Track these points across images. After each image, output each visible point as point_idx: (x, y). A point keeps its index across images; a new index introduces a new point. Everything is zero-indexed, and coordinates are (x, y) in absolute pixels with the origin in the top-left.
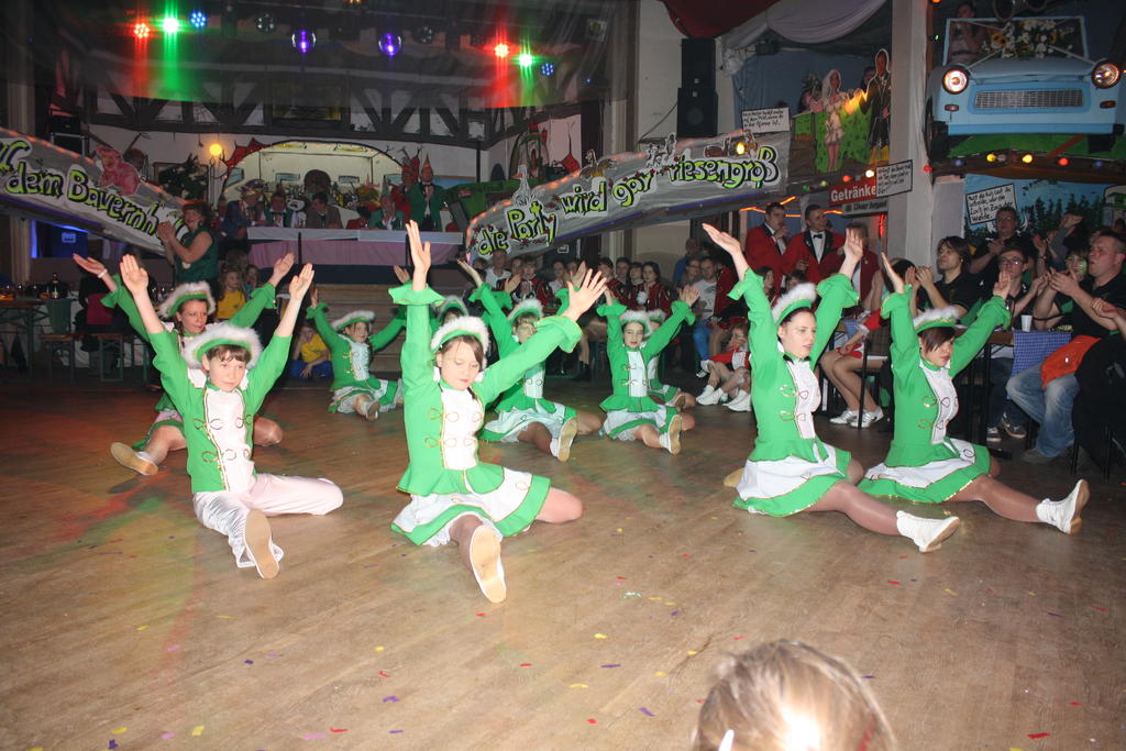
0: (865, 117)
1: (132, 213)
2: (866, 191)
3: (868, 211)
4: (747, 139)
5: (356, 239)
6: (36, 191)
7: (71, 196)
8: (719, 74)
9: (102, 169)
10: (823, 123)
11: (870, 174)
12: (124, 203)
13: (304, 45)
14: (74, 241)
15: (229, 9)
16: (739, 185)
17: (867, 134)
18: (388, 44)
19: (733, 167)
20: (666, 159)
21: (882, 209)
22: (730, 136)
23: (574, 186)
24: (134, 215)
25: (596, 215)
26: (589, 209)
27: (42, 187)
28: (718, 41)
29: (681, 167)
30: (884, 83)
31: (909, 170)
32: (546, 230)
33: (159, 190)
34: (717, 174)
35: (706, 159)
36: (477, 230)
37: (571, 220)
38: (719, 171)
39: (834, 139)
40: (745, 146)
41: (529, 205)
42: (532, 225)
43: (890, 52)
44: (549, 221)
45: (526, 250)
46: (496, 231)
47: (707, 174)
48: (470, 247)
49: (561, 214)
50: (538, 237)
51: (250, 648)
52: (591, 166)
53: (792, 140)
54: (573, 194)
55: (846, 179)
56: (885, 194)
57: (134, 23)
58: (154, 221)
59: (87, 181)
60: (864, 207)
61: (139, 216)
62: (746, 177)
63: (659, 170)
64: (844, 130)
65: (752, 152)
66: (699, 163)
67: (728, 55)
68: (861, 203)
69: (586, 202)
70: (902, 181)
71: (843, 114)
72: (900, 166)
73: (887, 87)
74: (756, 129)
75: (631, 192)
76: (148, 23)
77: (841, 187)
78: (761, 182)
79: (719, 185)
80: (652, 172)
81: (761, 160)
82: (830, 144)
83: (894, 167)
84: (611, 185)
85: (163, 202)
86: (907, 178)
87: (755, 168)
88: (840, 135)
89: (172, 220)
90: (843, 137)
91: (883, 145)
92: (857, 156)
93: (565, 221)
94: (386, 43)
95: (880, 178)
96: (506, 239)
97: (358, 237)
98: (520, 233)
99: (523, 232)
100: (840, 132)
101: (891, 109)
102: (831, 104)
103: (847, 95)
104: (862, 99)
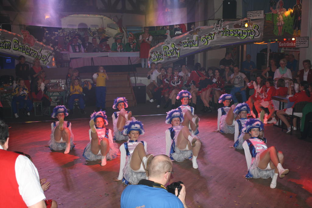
0: (291, 18)
1: (33, 52)
2: (292, 44)
3: (292, 50)
4: (249, 22)
5: (108, 56)
6: (2, 48)
7: (14, 49)
9: (23, 38)
10: (277, 18)
11: (293, 39)
12: (31, 49)
14: (10, 62)
16: (245, 38)
17: (293, 24)
19: (243, 32)
20: (220, 29)
21: (297, 50)
22: (242, 20)
23: (187, 38)
24: (34, 53)
25: (195, 48)
26: (192, 46)
27: (4, 47)
29: (225, 31)
30: (299, 8)
31: (307, 40)
32: (178, 54)
33: (41, 43)
34: (238, 34)
35: (234, 29)
36: (152, 53)
37: (186, 49)
38: (238, 33)
39: (280, 24)
40: (248, 24)
41: (170, 44)
42: (172, 51)
44: (178, 50)
45: (170, 60)
46: (159, 53)
47: (234, 34)
48: (150, 59)
49: (182, 48)
50: (174, 55)
52: (193, 30)
53: (265, 22)
54: (186, 41)
55: (285, 40)
56: (299, 47)
58: (40, 55)
59: (19, 43)
60: (290, 49)
61: (35, 53)
62: (248, 35)
63: (217, 32)
64: (284, 22)
65: (250, 26)
66: (232, 30)
69: (191, 43)
70: (305, 43)
71: (284, 15)
72: (304, 38)
73: (300, 9)
74: (252, 18)
75: (207, 40)
77: (283, 42)
78: (253, 37)
79: (239, 38)
80: (215, 33)
81: (254, 29)
82: (279, 26)
83: (302, 38)
84: (200, 37)
85: (43, 48)
86: (307, 43)
87: (251, 32)
88: (283, 23)
89: (46, 54)
90: (284, 24)
91: (298, 29)
92: (289, 32)
93: (183, 50)
95: (297, 41)
96: (162, 56)
97: (108, 55)
98: (168, 54)
99: (169, 54)
100: (283, 22)
101: (302, 17)
102: (280, 12)
103: (286, 10)
104: (291, 11)
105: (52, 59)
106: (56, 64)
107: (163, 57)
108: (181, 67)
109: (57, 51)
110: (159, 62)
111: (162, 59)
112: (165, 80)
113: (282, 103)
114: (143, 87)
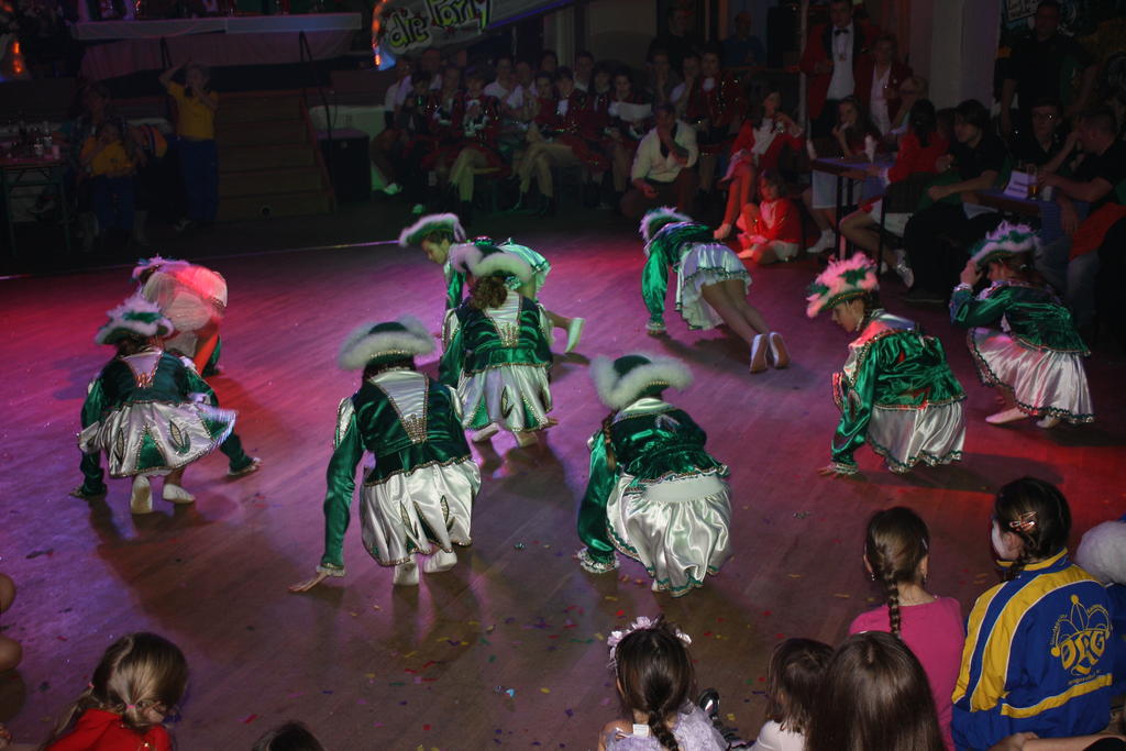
5: (223, 31)
32: (477, 15)
36: (386, 15)
42: (459, 7)
45: (452, 40)
46: (410, 16)
48: (379, 38)
50: (467, 22)
96: (425, 26)
97: (226, 28)
98: (444, 19)
99: (447, 16)
105: (10, 46)
106: (28, 64)
107: (426, 29)
108: (495, 63)
109: (26, 14)
110: (412, 46)
111: (424, 37)
112: (436, 115)
113: (845, 181)
114: (359, 144)
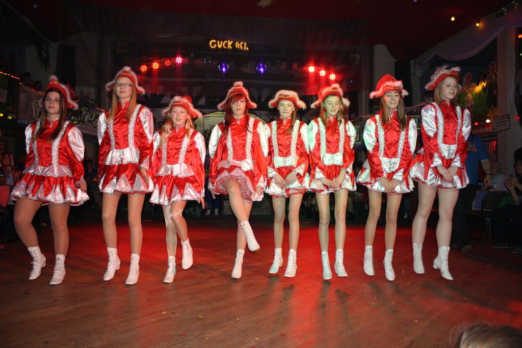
2: (487, 129)
3: (488, 139)
8: (412, 77)
10: (464, 98)
11: (488, 121)
13: (224, 69)
15: (192, 55)
17: (486, 102)
18: (261, 68)
21: (495, 138)
22: (419, 105)
28: (412, 62)
30: (494, 78)
31: (508, 119)
39: (470, 105)
43: (497, 64)
51: (200, 335)
55: (476, 124)
56: (496, 131)
57: (153, 63)
60: (485, 137)
64: (474, 101)
67: (416, 68)
68: (484, 135)
70: (504, 124)
71: (474, 93)
72: (503, 117)
73: (495, 80)
76: (158, 63)
83: (501, 118)
86: (507, 123)
88: (472, 104)
90: (474, 104)
91: (495, 107)
92: (481, 113)
94: (260, 67)
95: (493, 123)
100: (472, 102)
101: (498, 90)
102: (468, 89)
103: (476, 84)
104: (483, 85)
